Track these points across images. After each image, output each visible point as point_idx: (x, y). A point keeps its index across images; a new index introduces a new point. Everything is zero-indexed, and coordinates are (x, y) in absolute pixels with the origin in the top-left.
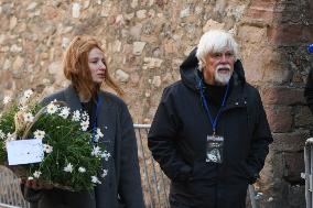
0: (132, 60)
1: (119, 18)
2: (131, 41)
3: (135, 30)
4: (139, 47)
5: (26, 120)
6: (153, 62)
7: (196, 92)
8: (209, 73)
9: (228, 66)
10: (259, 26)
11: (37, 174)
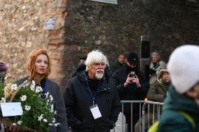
0: (13, 70)
1: (8, 56)
2: (12, 64)
3: (14, 60)
4: (15, 65)
5: (12, 88)
6: (20, 71)
7: (84, 83)
8: (91, 73)
9: (102, 70)
10: (56, 59)
11: (19, 122)
